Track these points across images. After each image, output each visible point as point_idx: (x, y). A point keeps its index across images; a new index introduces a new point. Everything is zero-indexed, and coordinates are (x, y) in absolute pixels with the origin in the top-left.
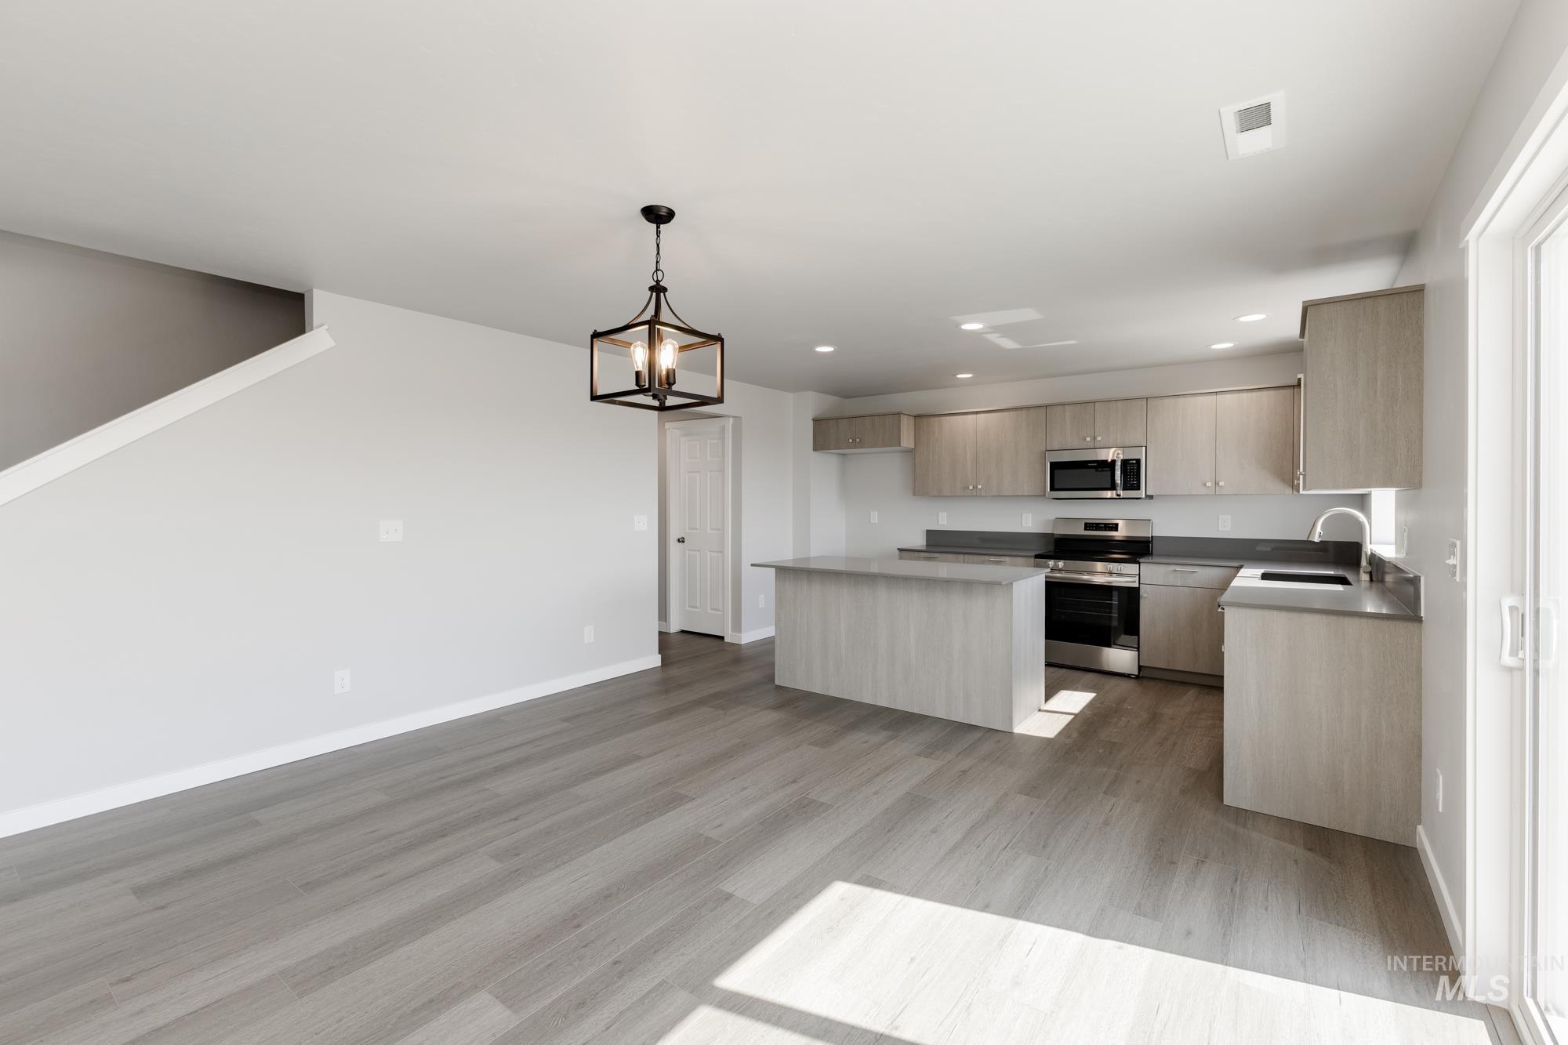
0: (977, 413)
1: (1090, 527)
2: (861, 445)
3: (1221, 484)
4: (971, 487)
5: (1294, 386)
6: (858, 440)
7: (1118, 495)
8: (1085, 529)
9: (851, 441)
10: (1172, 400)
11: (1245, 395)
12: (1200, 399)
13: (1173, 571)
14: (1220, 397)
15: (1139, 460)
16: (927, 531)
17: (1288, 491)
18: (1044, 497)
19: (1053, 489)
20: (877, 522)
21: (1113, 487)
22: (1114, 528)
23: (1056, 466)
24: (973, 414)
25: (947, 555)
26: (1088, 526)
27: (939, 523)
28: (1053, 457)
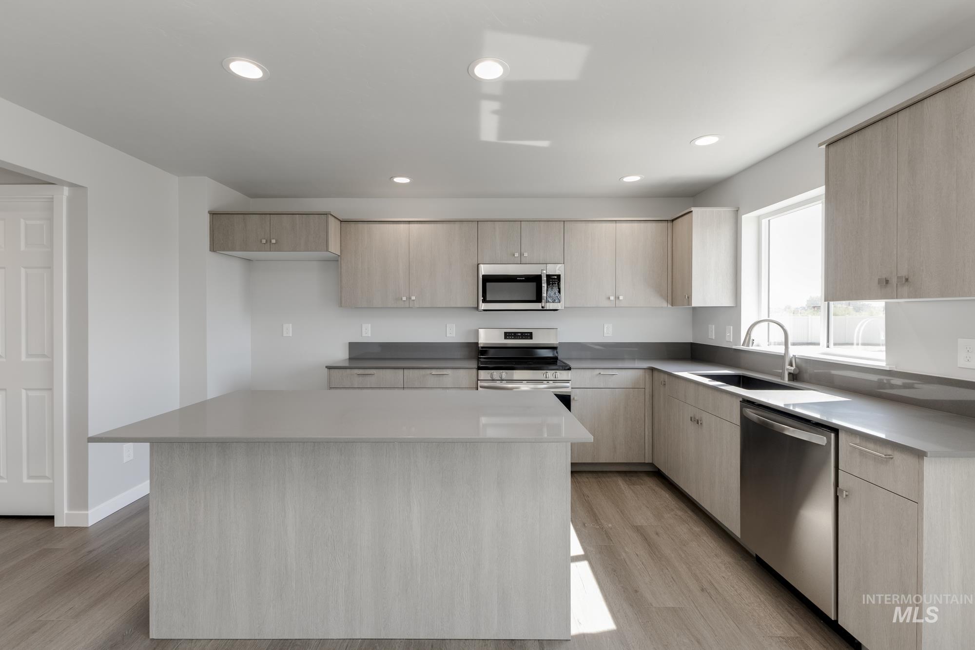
0: (409, 222)
1: (509, 336)
2: (278, 247)
3: (621, 298)
4: (404, 299)
5: (668, 221)
6: (274, 241)
7: (542, 307)
8: (505, 338)
9: (264, 241)
10: (583, 225)
11: (636, 225)
12: (604, 225)
13: (597, 375)
14: (618, 225)
15: (560, 275)
16: (349, 343)
17: (665, 304)
18: (477, 308)
19: (484, 301)
20: (291, 335)
21: (539, 299)
22: (529, 336)
23: (487, 279)
24: (406, 224)
25: (384, 371)
26: (507, 335)
27: (363, 336)
28: (486, 269)
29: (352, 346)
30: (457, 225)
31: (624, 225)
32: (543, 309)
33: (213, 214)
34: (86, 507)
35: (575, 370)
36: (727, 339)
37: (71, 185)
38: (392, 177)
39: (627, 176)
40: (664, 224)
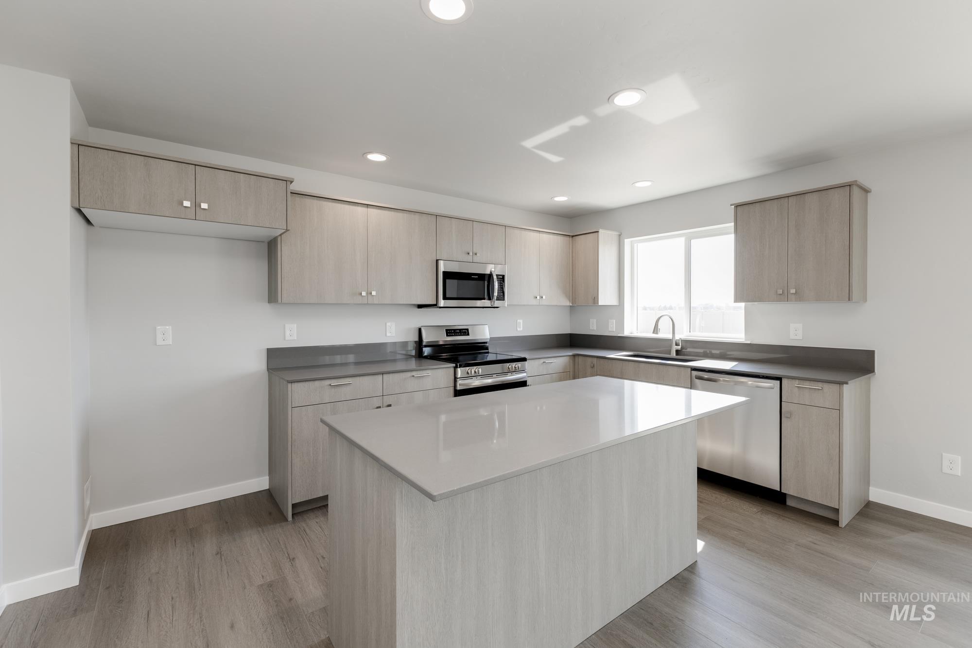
0: (368, 206)
1: (450, 333)
2: (210, 215)
3: (544, 297)
4: (364, 294)
5: (570, 236)
7: (492, 305)
9: (186, 203)
10: (518, 231)
11: (551, 236)
12: (532, 234)
13: (542, 364)
14: (541, 235)
15: (504, 275)
16: (268, 350)
17: (568, 303)
18: (436, 305)
19: (444, 298)
20: (171, 343)
21: (490, 297)
22: (465, 332)
23: (447, 276)
24: (363, 207)
25: (361, 378)
26: (448, 333)
27: (286, 339)
28: (445, 266)
29: (273, 354)
30: (417, 216)
31: (545, 235)
35: (530, 361)
36: (591, 328)
38: (364, 154)
39: (557, 197)
40: (567, 238)
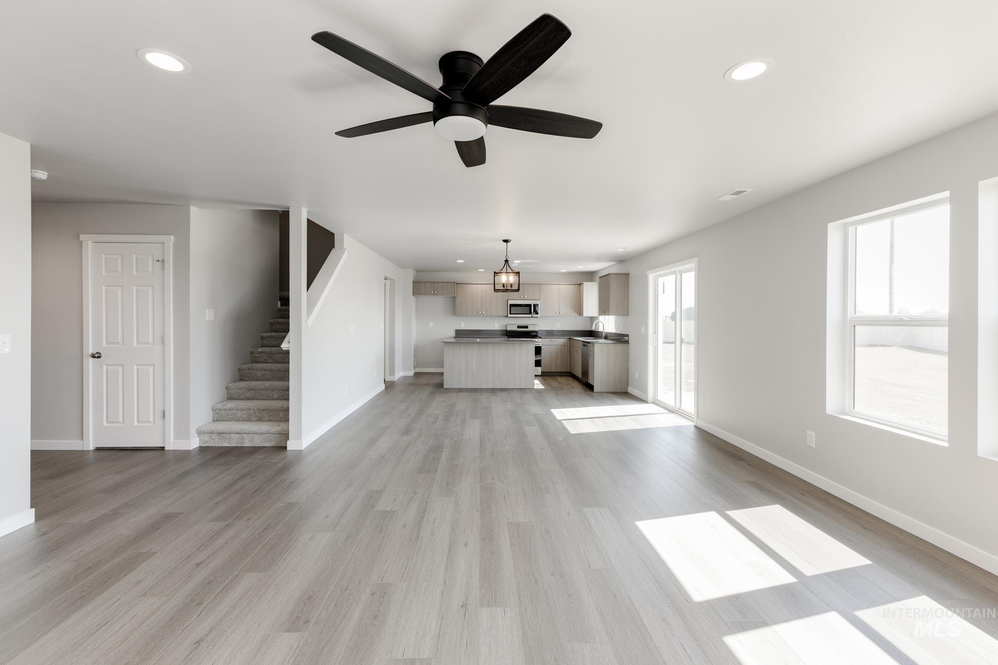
0: (482, 284)
2: (437, 294)
3: (561, 312)
4: (480, 312)
5: (577, 285)
6: (436, 292)
9: (432, 292)
10: (547, 285)
11: (567, 286)
12: (556, 286)
13: (551, 341)
14: (560, 286)
15: (538, 304)
17: (577, 315)
18: (507, 316)
19: (510, 314)
20: (432, 326)
21: (530, 313)
22: (527, 327)
23: (511, 305)
24: (480, 284)
26: (519, 327)
27: (461, 327)
28: (510, 302)
29: (456, 331)
31: (562, 286)
32: (532, 317)
33: (414, 282)
34: (394, 375)
35: (543, 339)
37: (391, 279)
38: (477, 269)
